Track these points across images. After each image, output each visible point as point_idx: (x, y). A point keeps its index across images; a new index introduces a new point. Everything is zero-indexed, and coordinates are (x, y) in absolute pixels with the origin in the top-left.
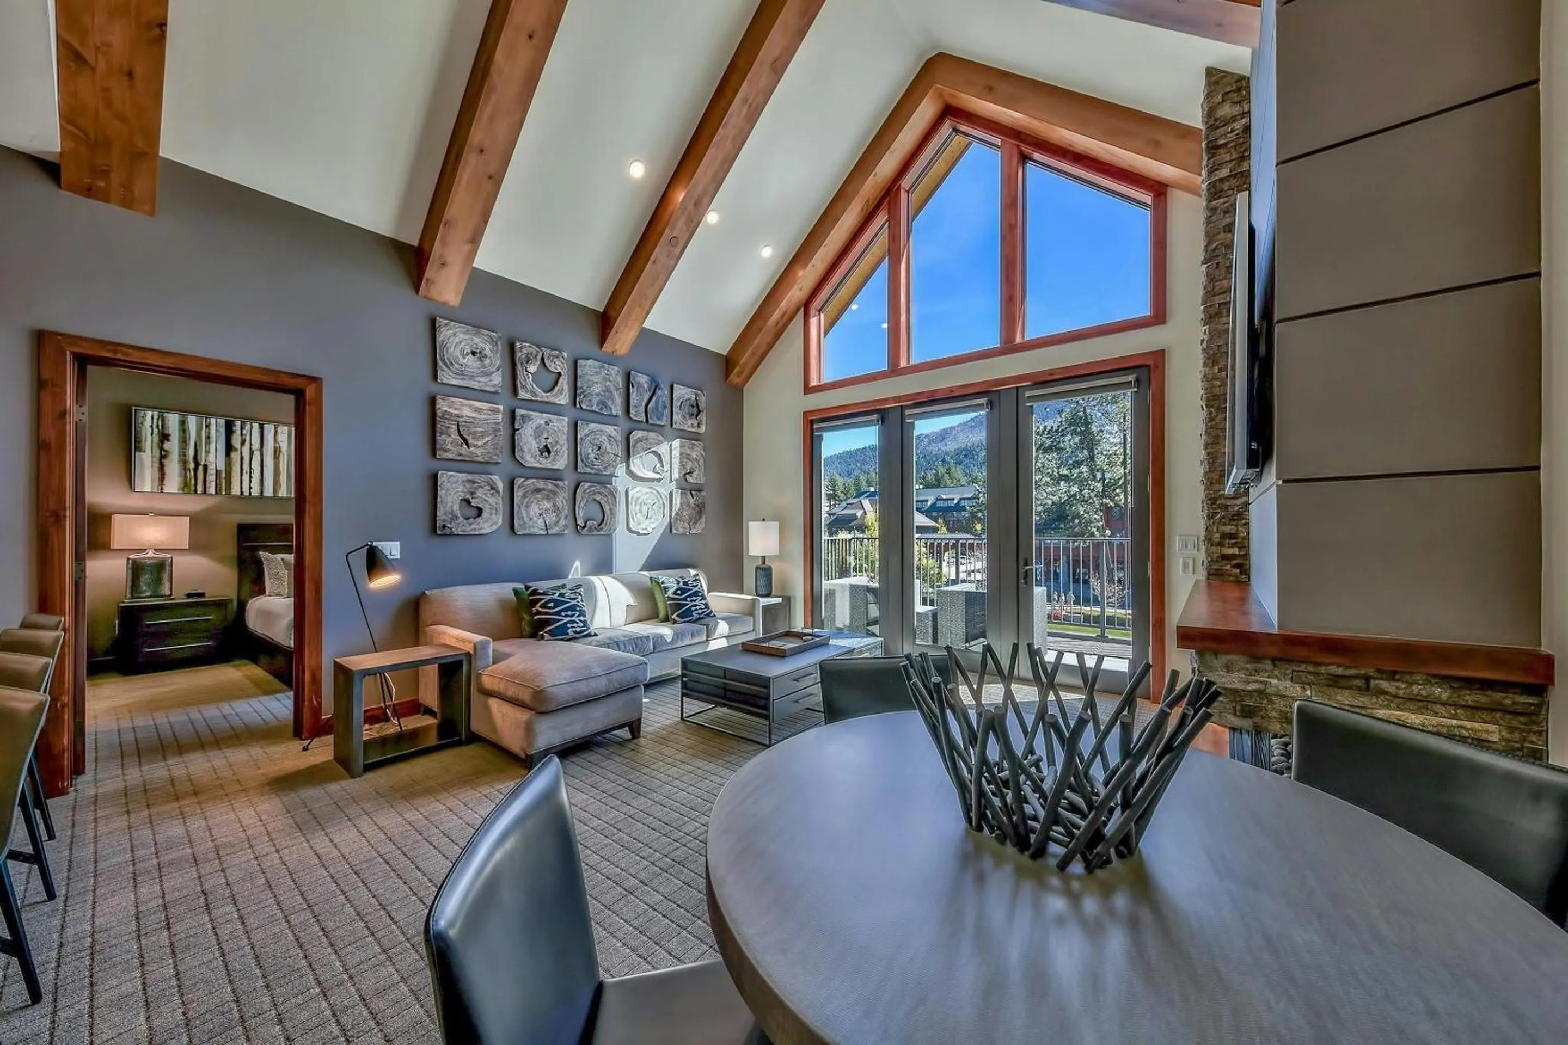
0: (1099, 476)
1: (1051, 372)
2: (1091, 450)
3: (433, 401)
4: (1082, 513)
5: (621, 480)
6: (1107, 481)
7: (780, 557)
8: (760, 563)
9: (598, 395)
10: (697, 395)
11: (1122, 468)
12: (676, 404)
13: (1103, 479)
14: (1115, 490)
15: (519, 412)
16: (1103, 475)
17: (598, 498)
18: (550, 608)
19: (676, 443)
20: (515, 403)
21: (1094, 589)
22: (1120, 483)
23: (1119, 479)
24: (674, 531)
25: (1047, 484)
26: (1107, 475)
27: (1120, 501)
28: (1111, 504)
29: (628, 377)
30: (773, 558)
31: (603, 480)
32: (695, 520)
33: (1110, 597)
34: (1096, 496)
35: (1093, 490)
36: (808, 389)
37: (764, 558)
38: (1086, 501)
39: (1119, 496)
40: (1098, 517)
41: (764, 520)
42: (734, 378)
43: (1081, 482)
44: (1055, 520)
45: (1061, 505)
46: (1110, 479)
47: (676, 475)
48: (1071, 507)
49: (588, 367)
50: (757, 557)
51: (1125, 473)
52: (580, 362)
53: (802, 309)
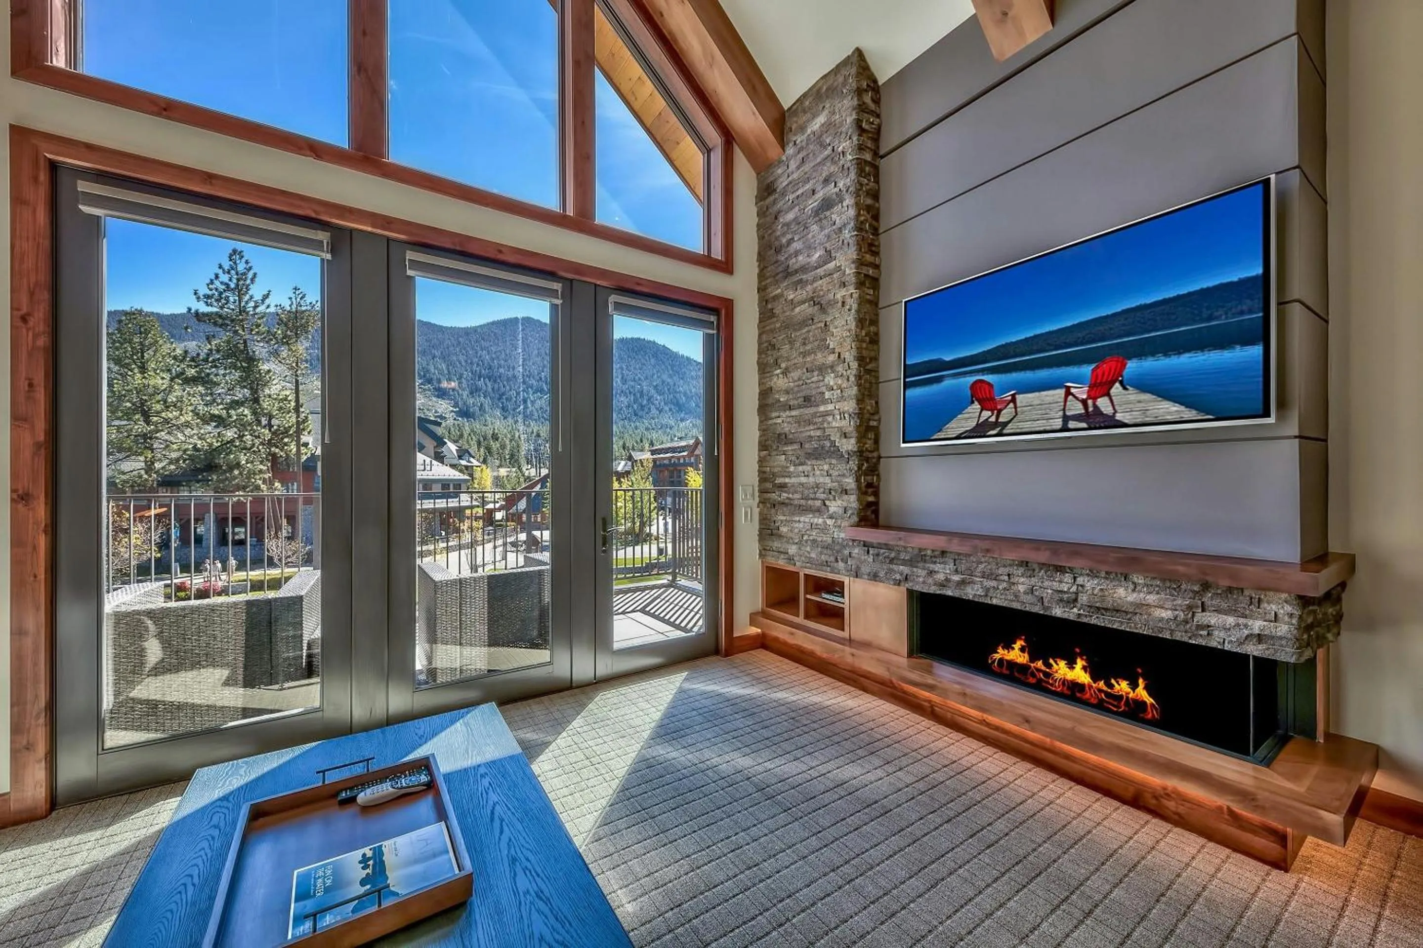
0: (264, 421)
1: (639, 281)
2: (254, 391)
4: (243, 462)
6: (275, 427)
13: (270, 426)
16: (270, 420)
21: (268, 551)
22: (291, 432)
23: (290, 427)
25: (188, 424)
26: (274, 422)
33: (289, 557)
34: (262, 444)
35: (256, 437)
38: (250, 449)
40: (265, 468)
43: (242, 426)
44: (201, 471)
45: (213, 452)
46: (279, 426)
48: (227, 454)
51: (297, 422)
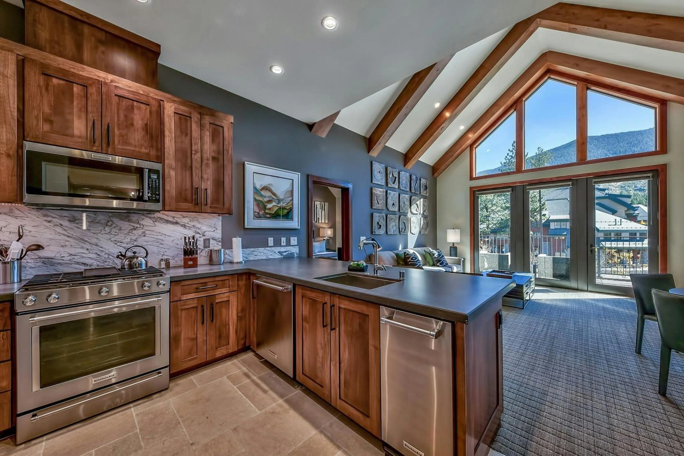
3: (371, 189)
5: (409, 215)
7: (461, 243)
8: (452, 245)
9: (404, 184)
10: (426, 181)
11: (539, 204)
12: (421, 185)
14: (534, 213)
15: (389, 191)
17: (404, 221)
18: (414, 260)
19: (422, 200)
20: (387, 188)
22: (538, 210)
23: (537, 208)
24: (421, 233)
25: (499, 211)
27: (537, 218)
28: (533, 220)
29: (411, 176)
30: (457, 243)
31: (405, 215)
32: (426, 229)
36: (472, 178)
37: (453, 243)
39: (537, 216)
41: (453, 229)
42: (436, 174)
47: (422, 213)
49: (402, 173)
50: (451, 243)
51: (540, 205)
52: (400, 172)
53: (469, 147)
